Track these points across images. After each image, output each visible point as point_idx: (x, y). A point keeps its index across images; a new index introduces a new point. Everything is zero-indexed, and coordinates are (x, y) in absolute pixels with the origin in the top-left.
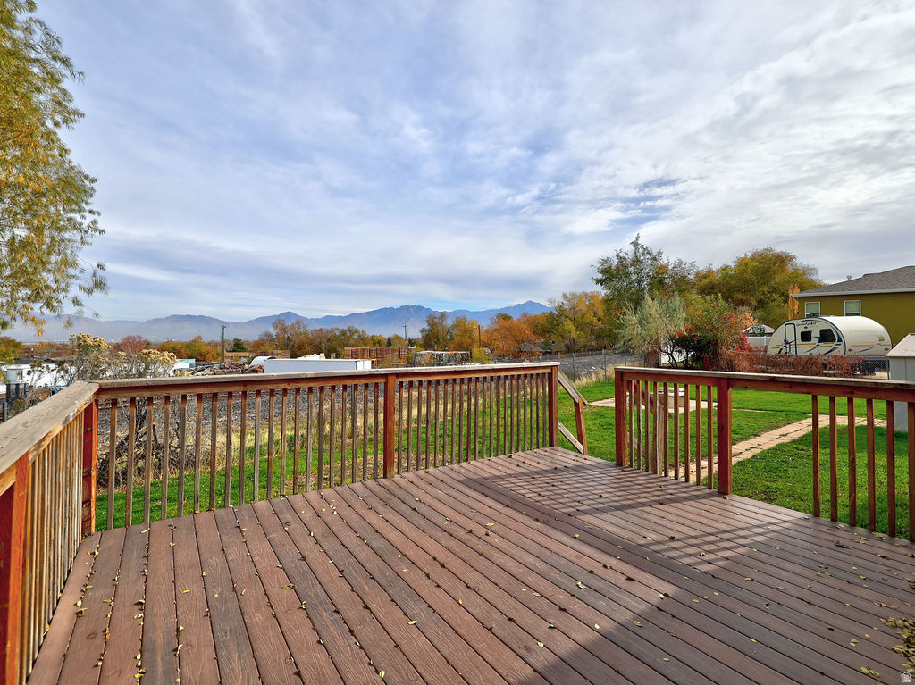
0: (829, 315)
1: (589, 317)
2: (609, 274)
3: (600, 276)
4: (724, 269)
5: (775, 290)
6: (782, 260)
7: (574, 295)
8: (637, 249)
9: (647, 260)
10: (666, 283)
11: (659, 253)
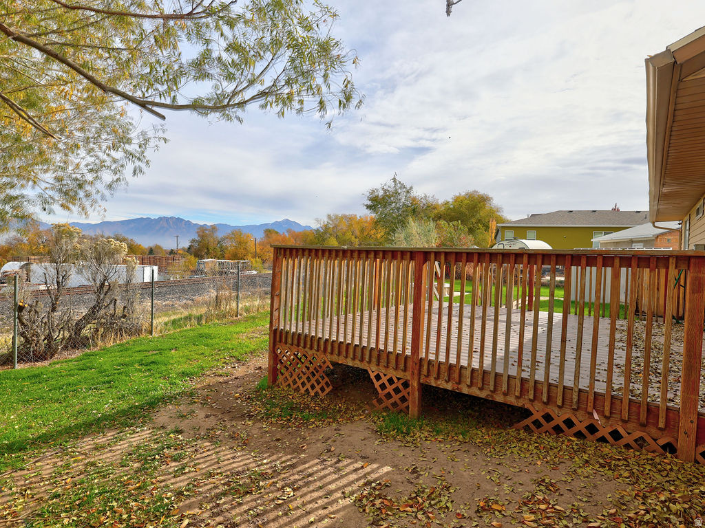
0: (523, 239)
1: (349, 235)
2: (377, 202)
3: (369, 203)
4: (446, 204)
5: (479, 221)
6: (484, 200)
7: (336, 217)
8: (396, 185)
9: (402, 192)
10: (417, 210)
11: (411, 188)
